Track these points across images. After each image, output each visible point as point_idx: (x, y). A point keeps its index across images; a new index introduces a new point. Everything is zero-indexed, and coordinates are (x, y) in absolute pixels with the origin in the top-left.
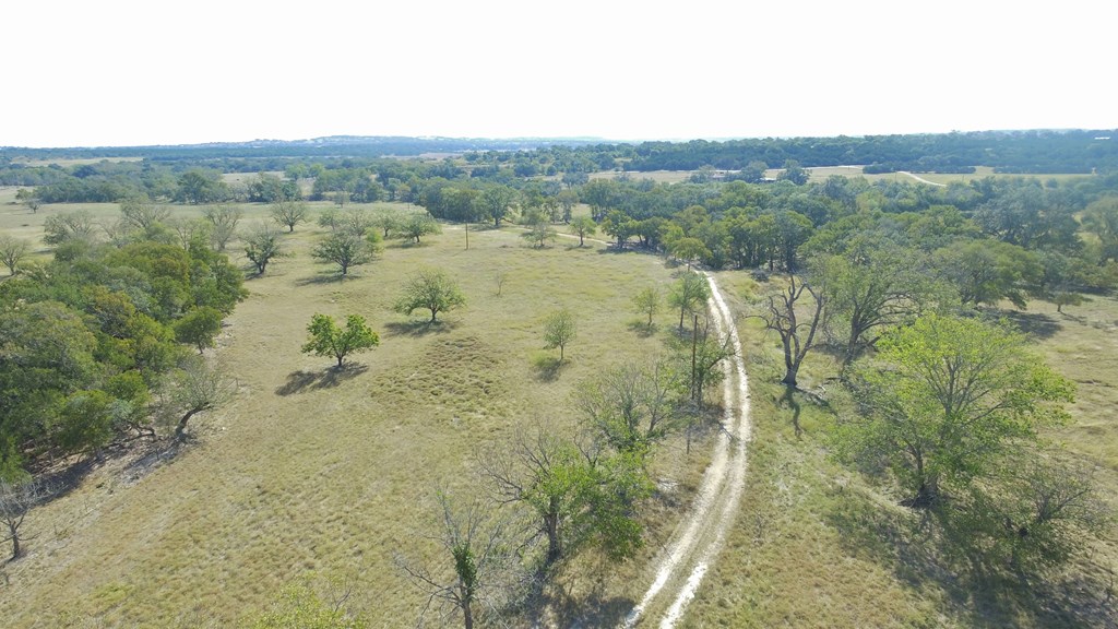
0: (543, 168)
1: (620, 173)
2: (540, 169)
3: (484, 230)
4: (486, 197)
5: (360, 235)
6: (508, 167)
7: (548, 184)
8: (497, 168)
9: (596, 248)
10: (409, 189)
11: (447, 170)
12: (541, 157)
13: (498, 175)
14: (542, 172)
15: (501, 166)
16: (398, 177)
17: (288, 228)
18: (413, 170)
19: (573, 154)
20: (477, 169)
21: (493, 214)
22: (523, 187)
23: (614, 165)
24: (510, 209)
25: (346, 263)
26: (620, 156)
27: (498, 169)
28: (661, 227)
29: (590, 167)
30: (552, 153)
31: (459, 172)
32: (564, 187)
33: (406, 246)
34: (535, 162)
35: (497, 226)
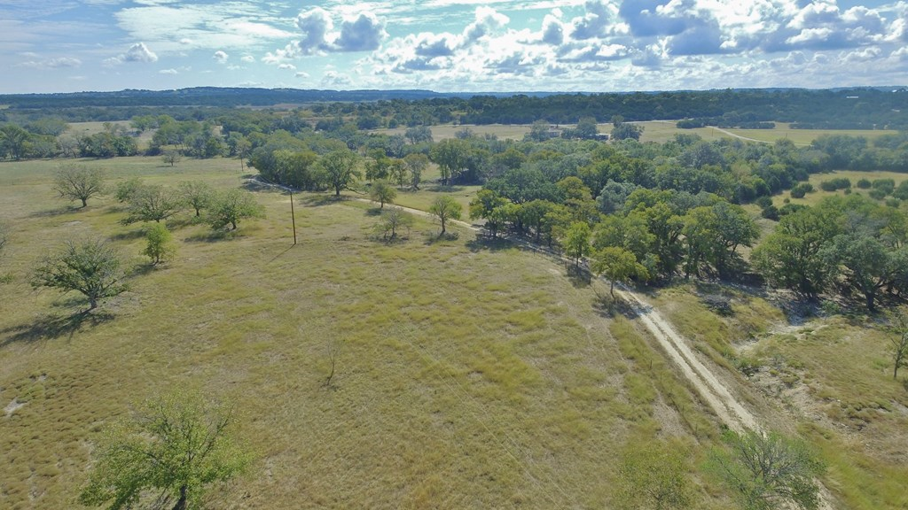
0: (385, 121)
1: (460, 128)
2: (382, 121)
3: (322, 203)
4: (325, 164)
5: (158, 220)
6: (351, 120)
7: (392, 139)
8: (341, 120)
9: (463, 240)
10: (250, 144)
11: (291, 123)
12: (383, 110)
13: (342, 129)
14: (385, 124)
15: (346, 118)
16: (242, 131)
17: (79, 202)
18: (257, 123)
19: (412, 107)
20: (321, 122)
21: (333, 184)
22: (367, 143)
23: (452, 119)
24: (353, 177)
25: (93, 294)
26: (455, 110)
27: (341, 123)
28: (549, 215)
29: (430, 120)
30: (393, 105)
31: (304, 125)
32: (408, 142)
33: (212, 239)
34: (377, 115)
35: (338, 199)
